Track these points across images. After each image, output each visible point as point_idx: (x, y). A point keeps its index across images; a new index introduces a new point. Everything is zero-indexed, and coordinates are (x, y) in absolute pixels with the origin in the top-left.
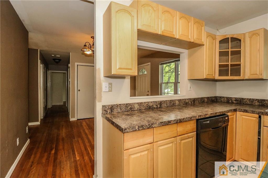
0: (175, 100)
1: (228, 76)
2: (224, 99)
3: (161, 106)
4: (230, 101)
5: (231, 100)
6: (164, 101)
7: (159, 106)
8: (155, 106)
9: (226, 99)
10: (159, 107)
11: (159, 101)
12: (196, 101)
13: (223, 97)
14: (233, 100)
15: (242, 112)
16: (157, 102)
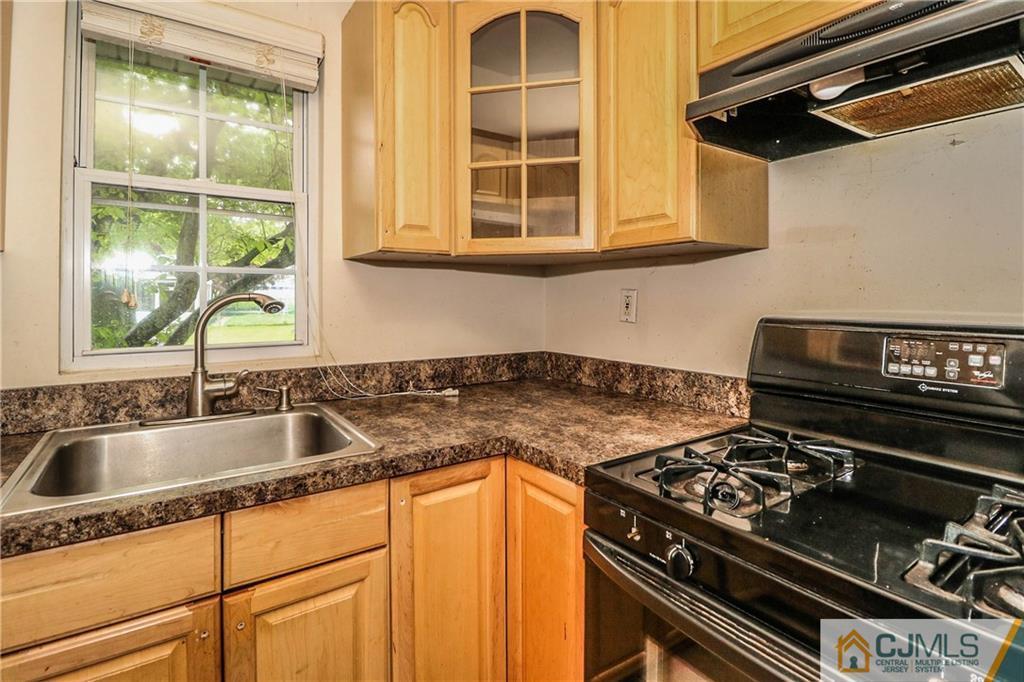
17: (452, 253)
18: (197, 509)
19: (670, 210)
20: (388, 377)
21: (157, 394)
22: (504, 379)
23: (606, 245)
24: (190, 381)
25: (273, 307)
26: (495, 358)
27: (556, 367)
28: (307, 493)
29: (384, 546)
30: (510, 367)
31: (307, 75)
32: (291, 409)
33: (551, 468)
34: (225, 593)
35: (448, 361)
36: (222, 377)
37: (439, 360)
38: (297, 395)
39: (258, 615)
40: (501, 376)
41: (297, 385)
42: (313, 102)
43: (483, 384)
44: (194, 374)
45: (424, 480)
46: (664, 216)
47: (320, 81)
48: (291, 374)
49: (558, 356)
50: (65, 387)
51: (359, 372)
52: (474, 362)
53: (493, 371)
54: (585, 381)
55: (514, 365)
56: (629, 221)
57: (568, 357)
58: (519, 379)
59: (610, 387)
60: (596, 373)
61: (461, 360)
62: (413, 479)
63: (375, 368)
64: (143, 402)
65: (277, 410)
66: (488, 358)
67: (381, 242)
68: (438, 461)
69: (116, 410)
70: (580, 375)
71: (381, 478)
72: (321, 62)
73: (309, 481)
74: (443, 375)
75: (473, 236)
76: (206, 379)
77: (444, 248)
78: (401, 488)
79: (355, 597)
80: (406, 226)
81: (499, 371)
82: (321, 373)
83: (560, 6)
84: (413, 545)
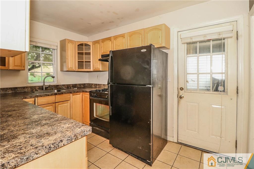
17: (76, 71)
18: (54, 95)
19: (99, 67)
20: (66, 86)
21: (38, 88)
23: (93, 70)
24: (43, 86)
25: (53, 77)
26: (81, 84)
27: (89, 85)
30: (83, 85)
31: (55, 48)
32: (55, 90)
33: (87, 92)
34: (56, 103)
35: (74, 84)
36: (47, 86)
39: (58, 105)
42: (56, 51)
46: (98, 68)
47: (57, 49)
48: (54, 86)
49: (90, 84)
50: (28, 87)
51: (63, 86)
53: (80, 86)
54: (93, 87)
56: (96, 68)
57: (91, 84)
58: (84, 87)
59: (96, 87)
60: (94, 85)
61: (76, 84)
62: (73, 94)
66: (80, 84)
67: (67, 70)
68: (75, 92)
69: (34, 89)
70: (92, 86)
71: (69, 93)
72: (57, 46)
74: (74, 86)
75: (78, 69)
76: (45, 86)
77: (74, 70)
78: (71, 95)
79: (67, 105)
80: (70, 68)
81: (81, 86)
82: (58, 86)
83: (88, 43)
84: (72, 100)
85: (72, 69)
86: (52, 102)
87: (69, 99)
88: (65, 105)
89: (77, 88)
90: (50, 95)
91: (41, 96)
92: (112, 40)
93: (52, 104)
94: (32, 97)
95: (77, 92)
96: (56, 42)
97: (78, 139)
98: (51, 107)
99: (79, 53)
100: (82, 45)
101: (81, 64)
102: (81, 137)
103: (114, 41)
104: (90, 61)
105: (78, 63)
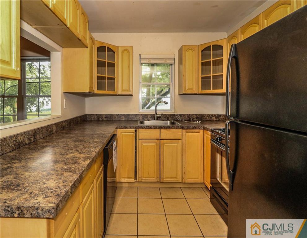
0: (52, 125)
1: (105, 90)
2: (94, 117)
3: (35, 139)
4: (101, 119)
5: (101, 117)
6: (39, 128)
7: (32, 139)
8: (27, 141)
9: (96, 116)
10: (32, 141)
11: (32, 131)
12: (71, 123)
13: (93, 115)
14: (103, 117)
15: (122, 128)
16: (30, 132)
17: (198, 93)
18: (158, 128)
20: (187, 117)
22: (214, 120)
24: (154, 115)
25: (166, 103)
26: (212, 115)
28: (170, 128)
29: (181, 139)
30: (216, 117)
31: (172, 62)
32: (169, 121)
34: (160, 139)
36: (159, 115)
37: (198, 115)
38: (170, 119)
39: (164, 143)
40: (213, 119)
41: (170, 117)
42: (173, 66)
43: (208, 121)
44: (155, 113)
45: (188, 130)
47: (174, 63)
48: (169, 115)
50: (139, 114)
51: (181, 115)
52: (206, 116)
53: (211, 118)
55: (217, 117)
58: (218, 120)
62: (186, 130)
63: (184, 115)
64: (148, 117)
65: (167, 120)
66: (210, 115)
67: (184, 92)
68: (190, 128)
69: (145, 118)
71: (181, 128)
72: (174, 59)
73: (171, 127)
74: (199, 118)
75: (202, 90)
76: (157, 115)
77: (196, 92)
78: (184, 131)
79: (177, 145)
80: (188, 89)
81: (213, 118)
82: (174, 115)
83: (219, 43)
84: (186, 140)
85: (192, 90)
86: (156, 138)
87: (180, 138)
88: (174, 146)
89: (200, 122)
90: (153, 128)
91: (142, 128)
92: (261, 21)
93: (156, 140)
94: (133, 127)
95: (193, 129)
96: (173, 54)
97: (24, 217)
98: (154, 144)
99: (203, 64)
100: (208, 48)
101: (206, 82)
102: (31, 216)
103: (266, 21)
104: (222, 74)
105: (202, 80)
